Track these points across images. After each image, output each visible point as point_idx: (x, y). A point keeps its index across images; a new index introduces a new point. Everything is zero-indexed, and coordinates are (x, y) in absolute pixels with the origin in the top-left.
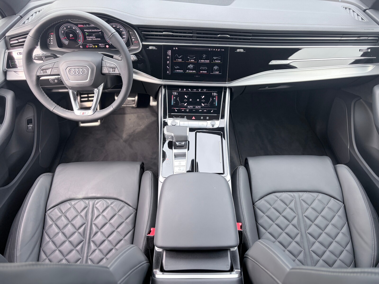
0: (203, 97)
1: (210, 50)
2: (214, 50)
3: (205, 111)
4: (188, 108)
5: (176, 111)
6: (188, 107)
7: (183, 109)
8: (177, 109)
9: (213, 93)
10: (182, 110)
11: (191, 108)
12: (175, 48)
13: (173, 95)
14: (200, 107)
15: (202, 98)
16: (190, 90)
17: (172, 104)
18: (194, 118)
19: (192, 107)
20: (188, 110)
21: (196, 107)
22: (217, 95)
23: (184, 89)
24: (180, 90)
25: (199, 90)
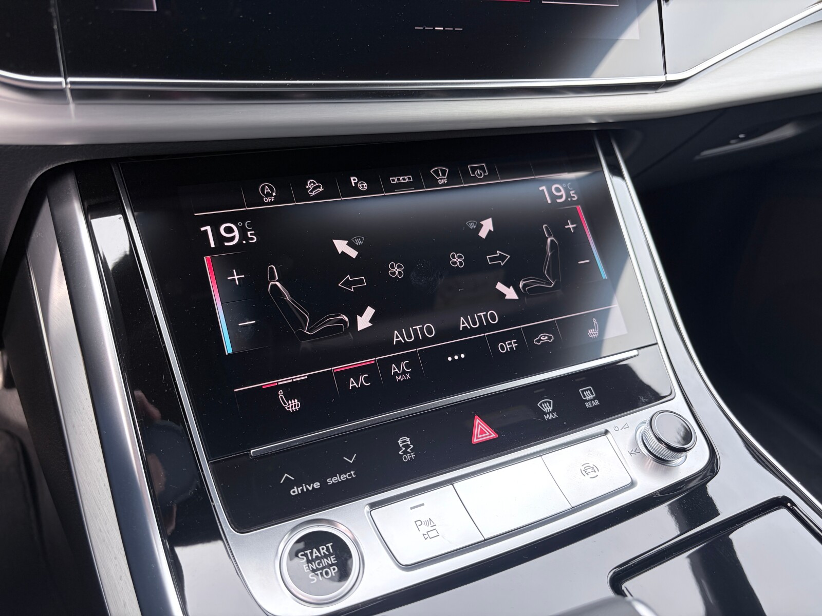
0: (488, 225)
3: (544, 338)
4: (401, 346)
5: (293, 405)
6: (397, 337)
7: (355, 373)
8: (292, 391)
9: (543, 188)
10: (352, 383)
11: (426, 341)
13: (210, 251)
14: (489, 315)
15: (483, 234)
17: (229, 349)
18: (490, 434)
19: (425, 328)
20: (401, 372)
21: (463, 324)
22: (574, 197)
23: (312, 186)
24: (274, 194)
25: (441, 179)
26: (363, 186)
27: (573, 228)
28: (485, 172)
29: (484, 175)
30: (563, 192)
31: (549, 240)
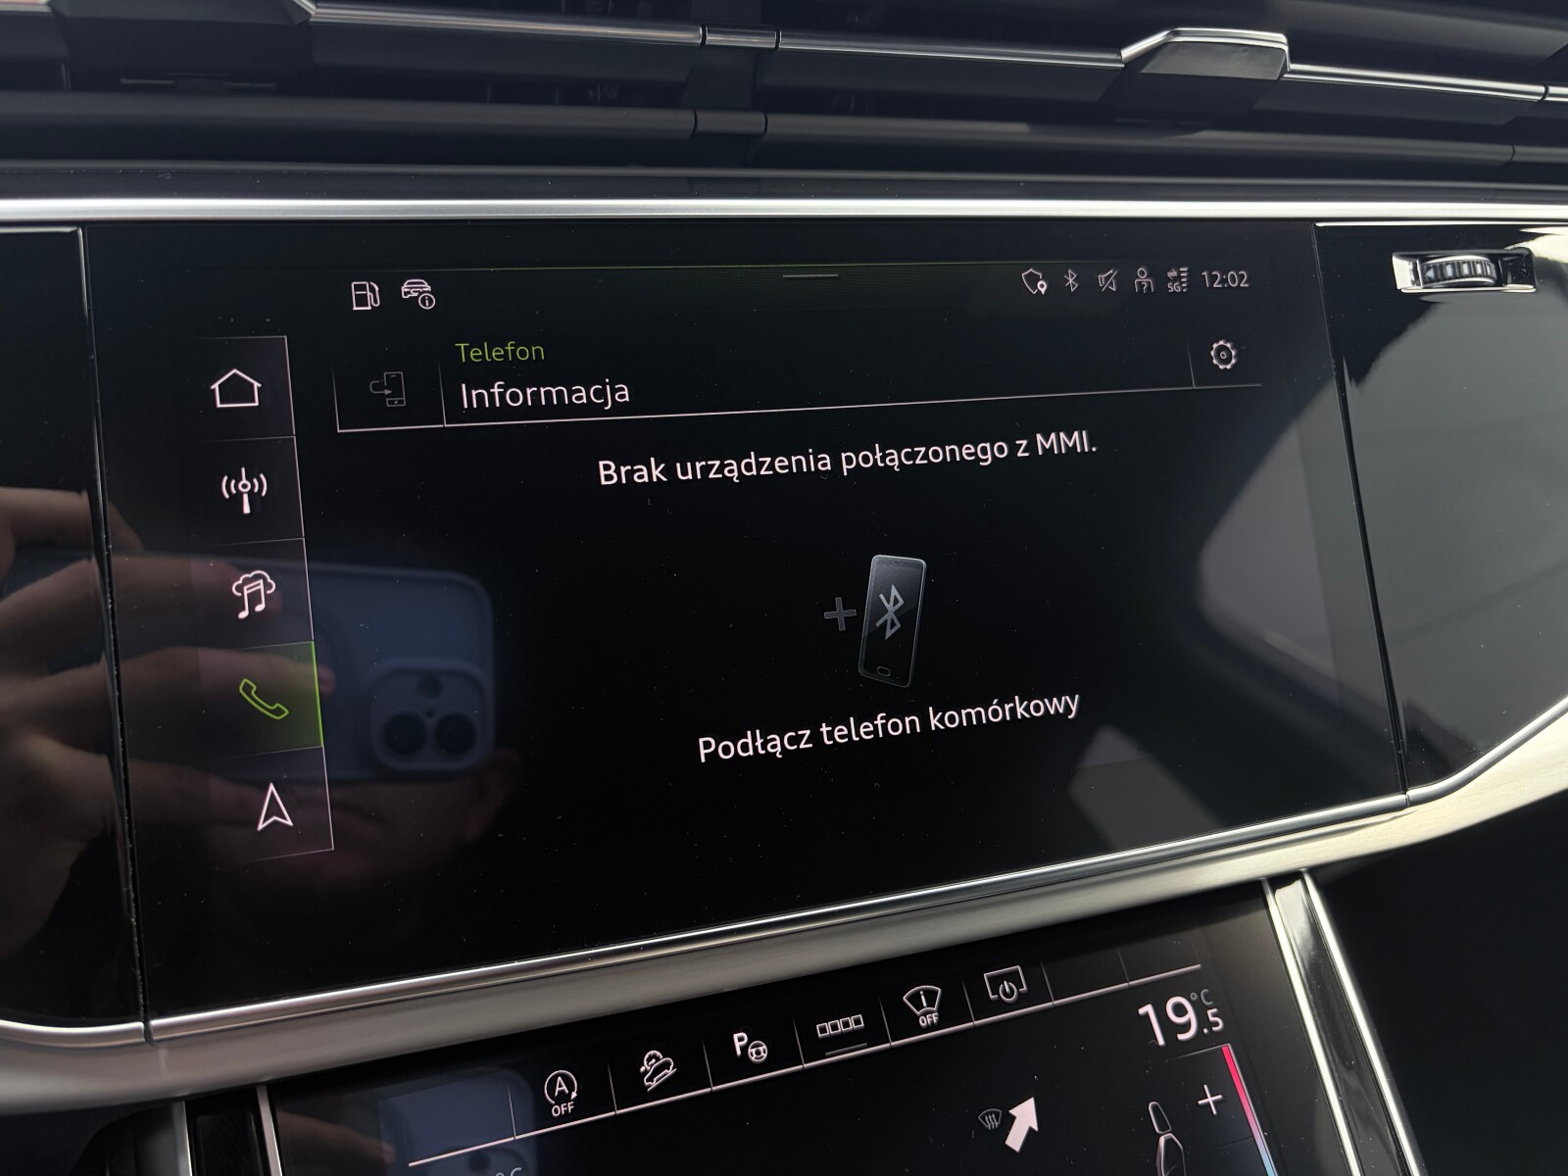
0: (1026, 1116)
1: (1042, 287)
2: (1107, 280)
9: (1148, 1009)
12: (390, 292)
15: (1015, 1140)
16: (759, 1052)
22: (1217, 1024)
23: (651, 1066)
24: (574, 1095)
25: (925, 1014)
26: (758, 1053)
27: (1215, 1102)
28: (1019, 985)
29: (1019, 993)
30: (1191, 1015)
31: (1162, 1140)
